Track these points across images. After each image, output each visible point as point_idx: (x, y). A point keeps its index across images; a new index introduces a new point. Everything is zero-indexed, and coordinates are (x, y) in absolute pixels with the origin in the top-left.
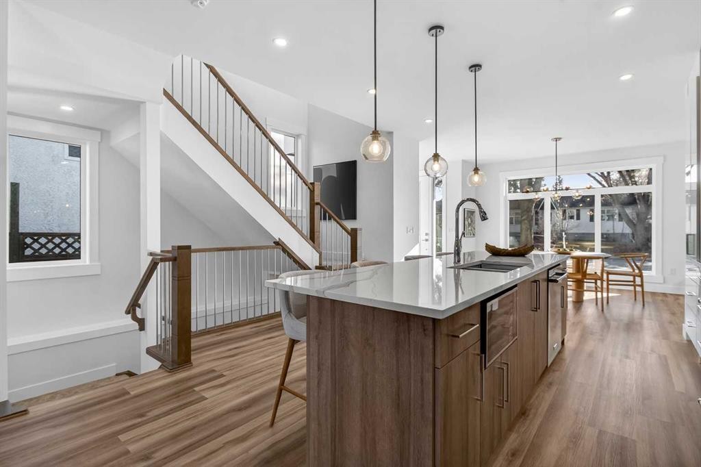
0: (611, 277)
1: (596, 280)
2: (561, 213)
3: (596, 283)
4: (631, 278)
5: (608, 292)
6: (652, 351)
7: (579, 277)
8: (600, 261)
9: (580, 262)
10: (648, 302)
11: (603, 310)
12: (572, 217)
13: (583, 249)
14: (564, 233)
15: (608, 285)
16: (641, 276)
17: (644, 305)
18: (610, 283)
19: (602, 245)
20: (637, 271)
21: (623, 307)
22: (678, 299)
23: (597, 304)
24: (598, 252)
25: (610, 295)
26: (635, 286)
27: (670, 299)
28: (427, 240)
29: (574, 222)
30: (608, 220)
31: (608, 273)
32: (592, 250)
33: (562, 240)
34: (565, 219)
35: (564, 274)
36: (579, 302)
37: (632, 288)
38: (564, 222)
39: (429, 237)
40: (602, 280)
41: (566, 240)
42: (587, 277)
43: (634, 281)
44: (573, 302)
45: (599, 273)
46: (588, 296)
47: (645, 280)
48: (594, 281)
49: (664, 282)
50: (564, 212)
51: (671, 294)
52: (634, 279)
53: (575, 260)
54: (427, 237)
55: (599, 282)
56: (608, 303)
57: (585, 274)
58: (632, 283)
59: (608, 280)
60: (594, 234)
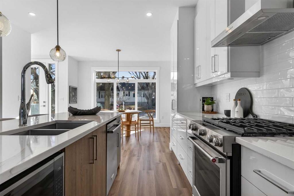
0: (142, 122)
1: (135, 124)
2: (123, 93)
3: (135, 126)
4: (149, 122)
5: (140, 129)
6: (160, 161)
7: (128, 123)
8: (137, 115)
9: (129, 116)
10: (155, 132)
11: (138, 140)
12: (127, 95)
13: (130, 109)
14: (123, 102)
15: (140, 126)
16: (153, 121)
17: (154, 134)
18: (141, 125)
19: (138, 107)
20: (151, 118)
21: (147, 136)
22: (165, 129)
23: (136, 136)
24: (136, 110)
25: (141, 130)
26: (150, 125)
27: (162, 130)
28: (44, 106)
29: (128, 97)
30: (139, 97)
31: (141, 120)
32: (134, 109)
33: (123, 105)
34: (124, 96)
35: (119, 125)
36: (128, 136)
37: (149, 126)
38: (124, 97)
39: (46, 104)
40: (138, 124)
41: (125, 105)
42: (132, 123)
43: (150, 123)
44: (126, 136)
45: (137, 121)
46: (132, 133)
47: (154, 122)
48: (134, 125)
49: (160, 122)
50: (124, 93)
51: (162, 127)
52: (150, 122)
53: (126, 114)
54: (44, 104)
55: (137, 125)
56: (140, 135)
57: (131, 122)
58: (149, 124)
59: (140, 124)
60: (135, 102)
